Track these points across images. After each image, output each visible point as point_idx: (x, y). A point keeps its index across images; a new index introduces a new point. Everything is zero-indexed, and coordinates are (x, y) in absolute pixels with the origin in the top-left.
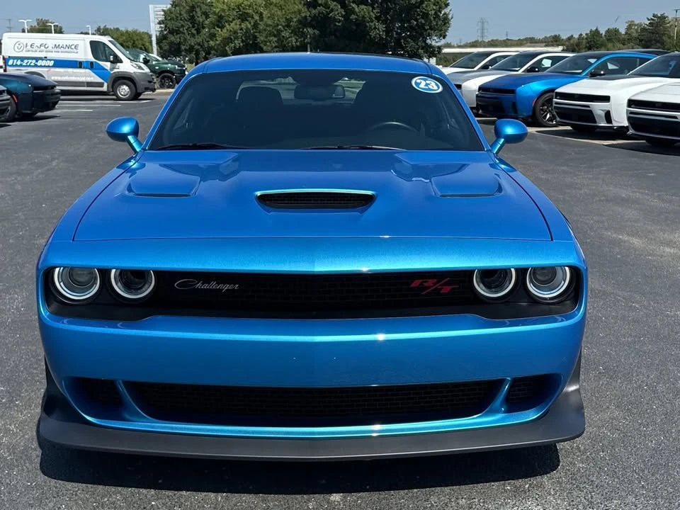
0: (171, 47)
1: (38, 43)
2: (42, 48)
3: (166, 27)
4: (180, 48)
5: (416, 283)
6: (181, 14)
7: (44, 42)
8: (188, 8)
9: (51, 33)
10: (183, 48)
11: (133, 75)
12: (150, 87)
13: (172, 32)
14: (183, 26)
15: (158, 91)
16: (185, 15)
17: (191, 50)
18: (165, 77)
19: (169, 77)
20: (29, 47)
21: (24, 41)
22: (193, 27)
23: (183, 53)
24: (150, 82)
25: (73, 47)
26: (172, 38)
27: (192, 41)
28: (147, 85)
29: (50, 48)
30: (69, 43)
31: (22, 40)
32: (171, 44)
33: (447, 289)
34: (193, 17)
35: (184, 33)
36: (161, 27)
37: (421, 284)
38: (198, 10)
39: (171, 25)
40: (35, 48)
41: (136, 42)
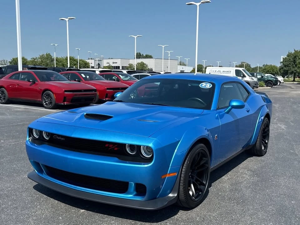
0: (284, 71)
1: (217, 70)
2: (219, 72)
3: (283, 64)
4: (288, 72)
5: (107, 145)
6: (290, 59)
7: (219, 70)
8: (293, 57)
9: (217, 67)
10: (289, 72)
11: (249, 82)
12: (256, 86)
13: (285, 66)
14: (290, 64)
15: (259, 88)
16: (291, 60)
17: (292, 73)
18: (269, 82)
19: (270, 83)
20: (214, 72)
21: (213, 70)
22: (294, 64)
23: (289, 74)
24: (256, 84)
25: (229, 72)
26: (285, 68)
27: (293, 70)
28: (255, 85)
29: (221, 72)
30: (228, 70)
31: (212, 69)
32: (284, 70)
33: (116, 149)
34: (295, 60)
35: (290, 67)
36: (281, 64)
37: (108, 146)
38: (297, 58)
39: (285, 63)
40: (216, 72)
41: (274, 70)
